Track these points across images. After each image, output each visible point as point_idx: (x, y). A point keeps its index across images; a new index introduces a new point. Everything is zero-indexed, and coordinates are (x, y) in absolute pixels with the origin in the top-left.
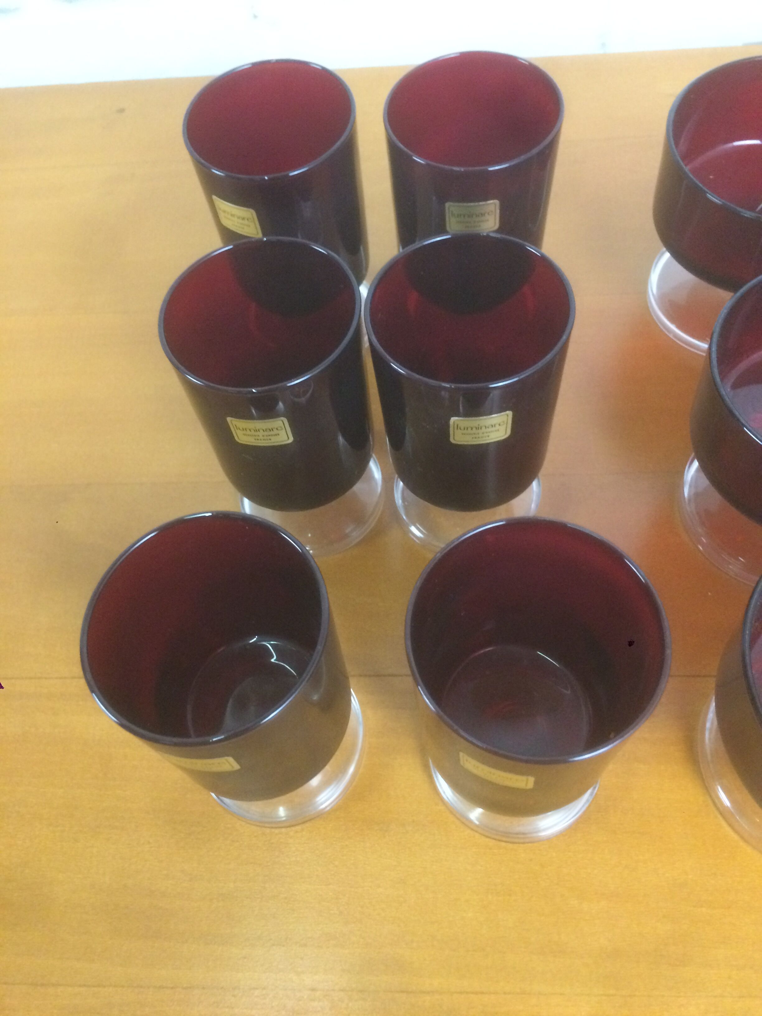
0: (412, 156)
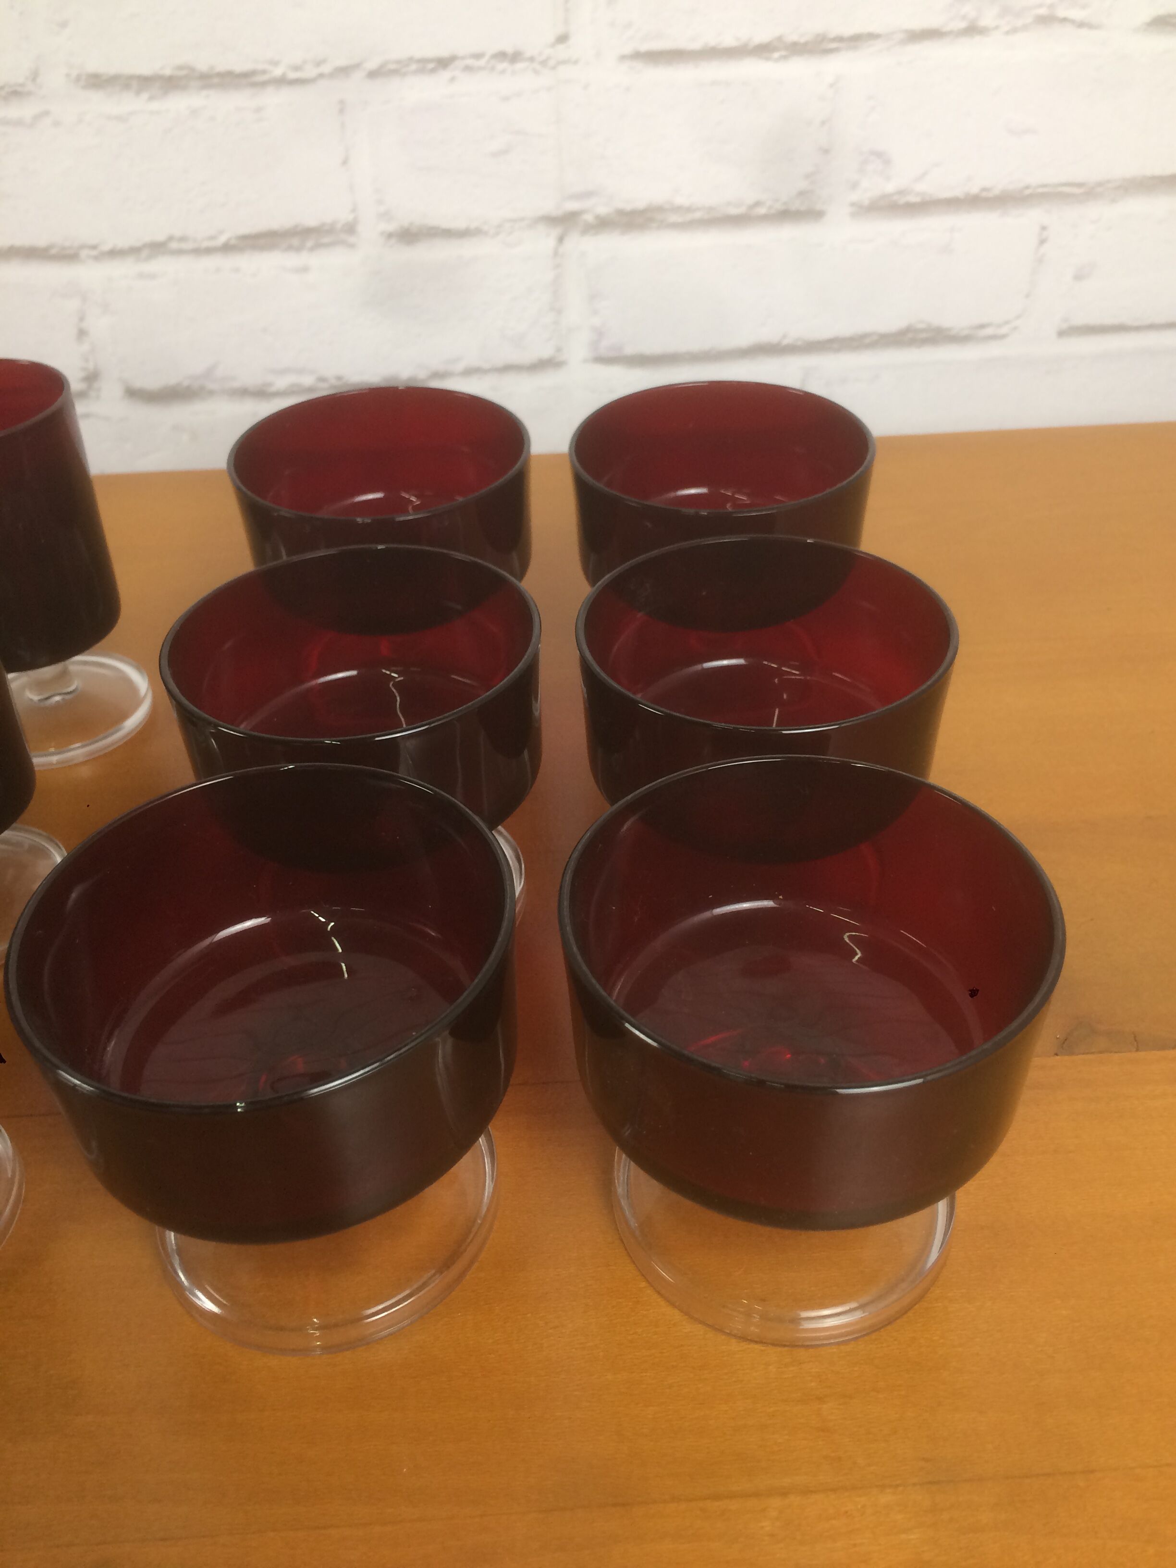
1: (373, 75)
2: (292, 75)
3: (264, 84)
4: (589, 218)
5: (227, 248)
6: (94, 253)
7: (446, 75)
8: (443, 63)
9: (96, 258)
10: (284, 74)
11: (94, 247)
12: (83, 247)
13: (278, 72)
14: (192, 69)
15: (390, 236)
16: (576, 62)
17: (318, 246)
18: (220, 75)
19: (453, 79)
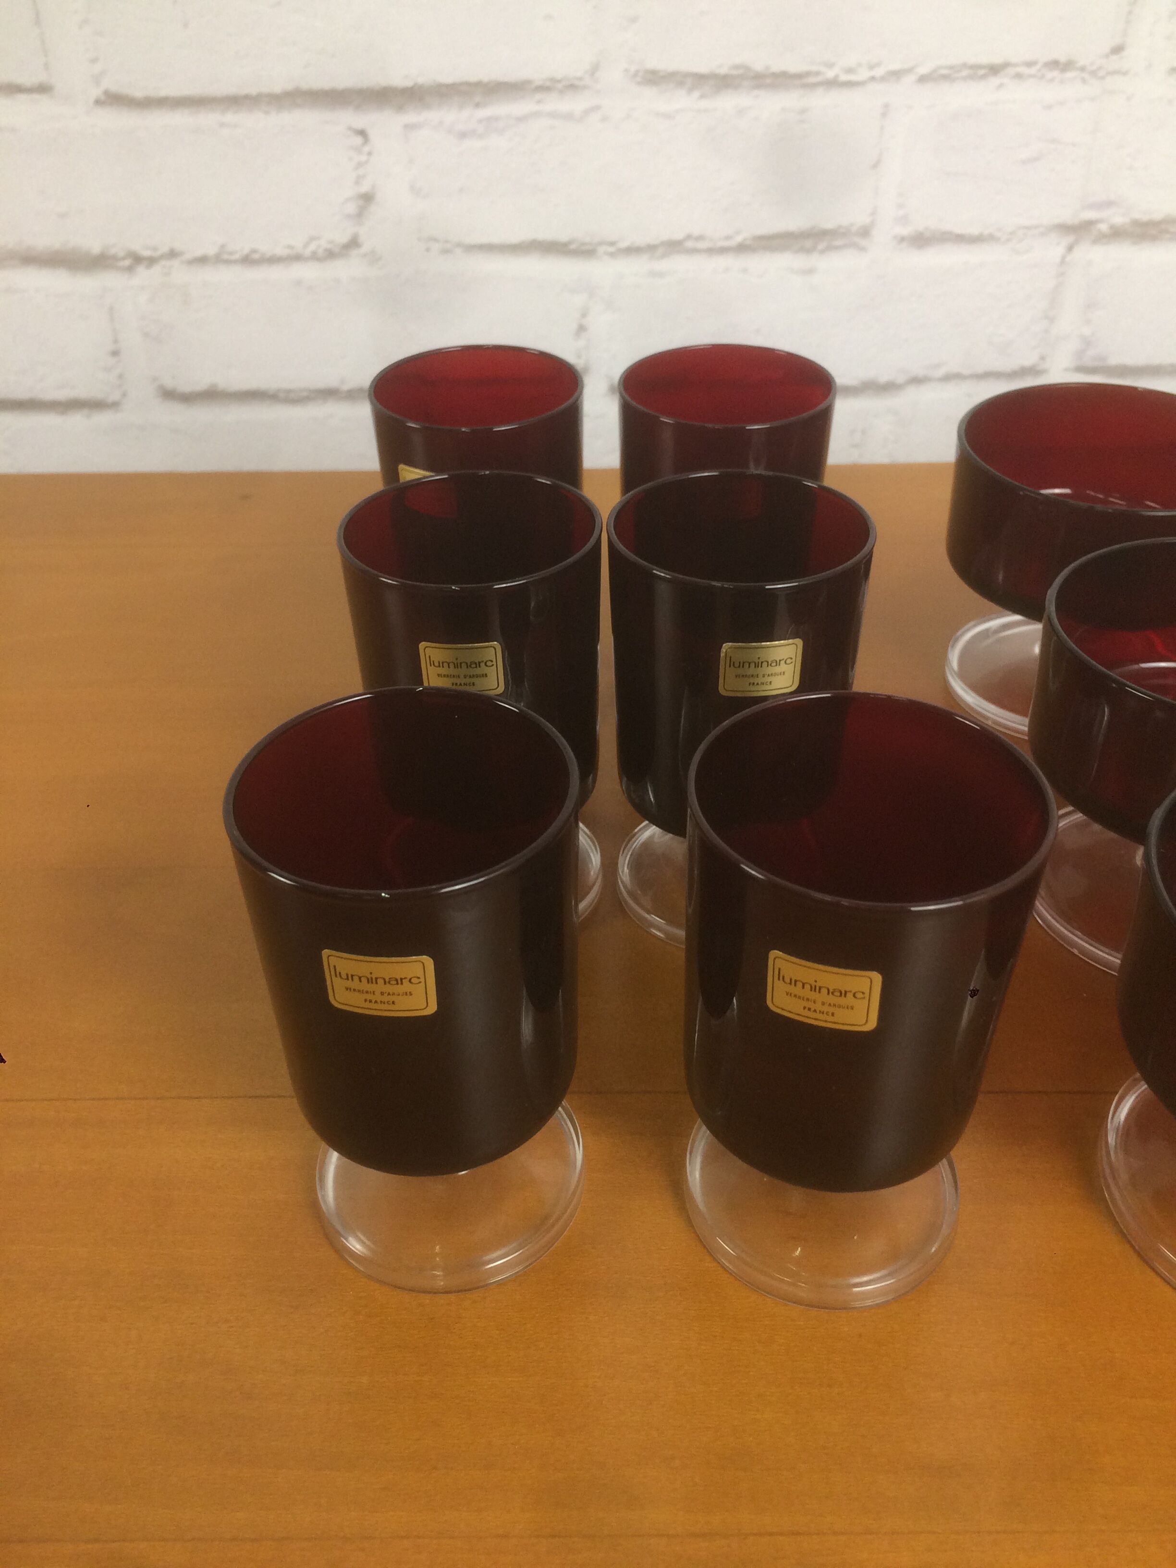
0: (658, 417)
1: (923, 79)
2: (844, 78)
3: (814, 86)
4: (1104, 227)
5: (742, 248)
6: (611, 249)
7: (994, 81)
8: (994, 70)
9: (612, 255)
10: (837, 76)
11: (612, 244)
12: (601, 243)
13: (830, 74)
14: (747, 68)
15: (902, 239)
16: (1125, 74)
17: (830, 248)
18: (775, 75)
19: (1001, 86)
